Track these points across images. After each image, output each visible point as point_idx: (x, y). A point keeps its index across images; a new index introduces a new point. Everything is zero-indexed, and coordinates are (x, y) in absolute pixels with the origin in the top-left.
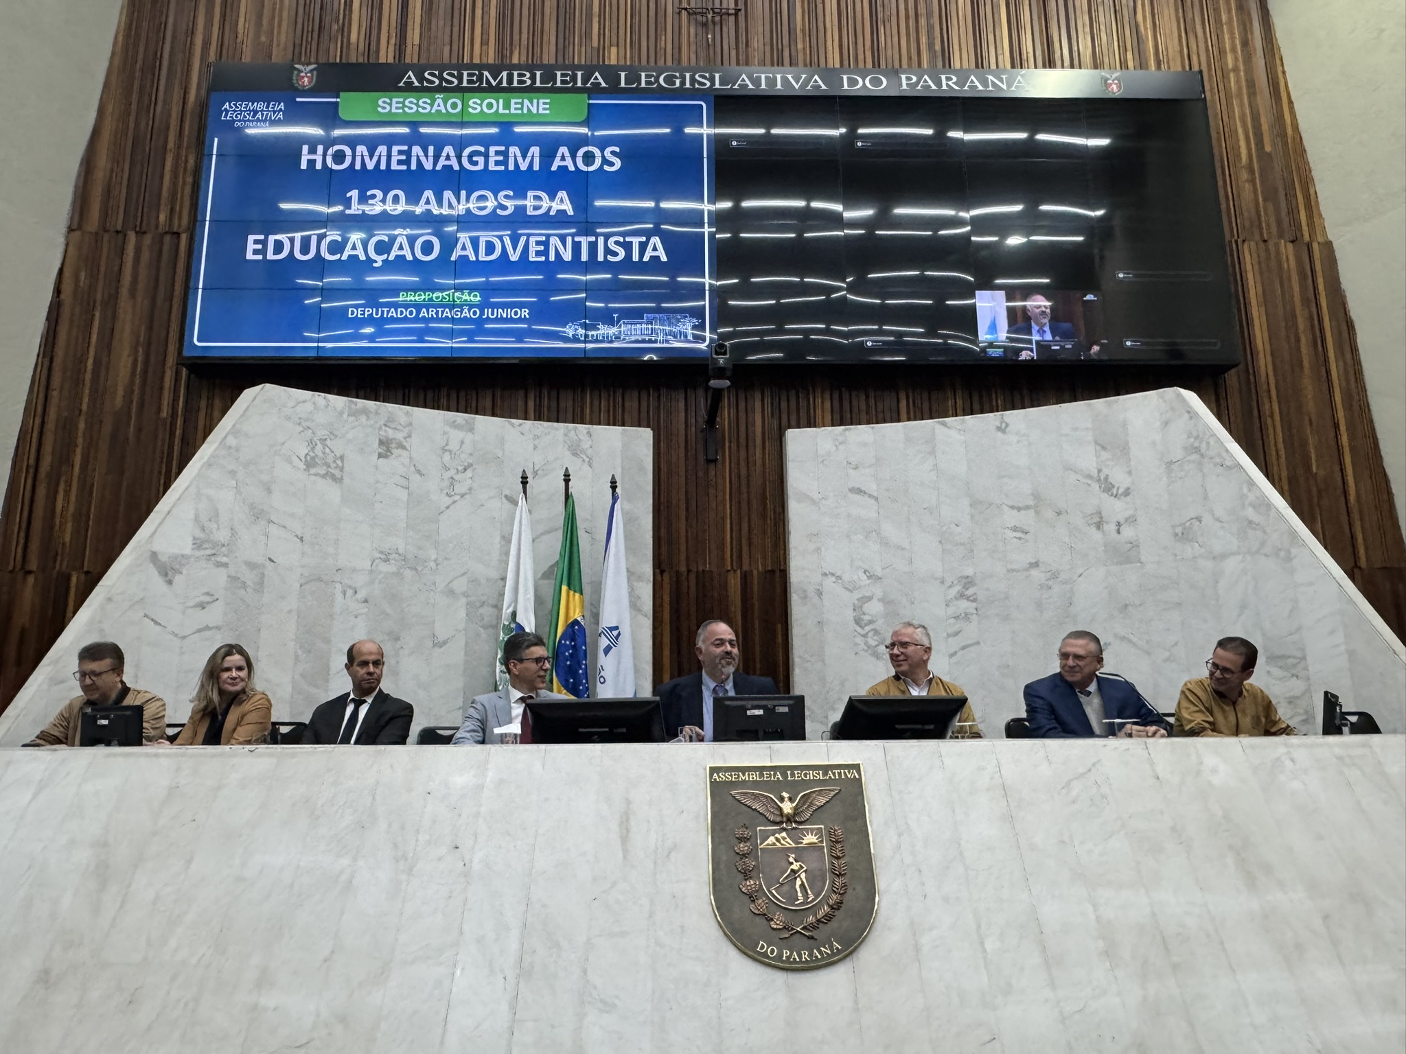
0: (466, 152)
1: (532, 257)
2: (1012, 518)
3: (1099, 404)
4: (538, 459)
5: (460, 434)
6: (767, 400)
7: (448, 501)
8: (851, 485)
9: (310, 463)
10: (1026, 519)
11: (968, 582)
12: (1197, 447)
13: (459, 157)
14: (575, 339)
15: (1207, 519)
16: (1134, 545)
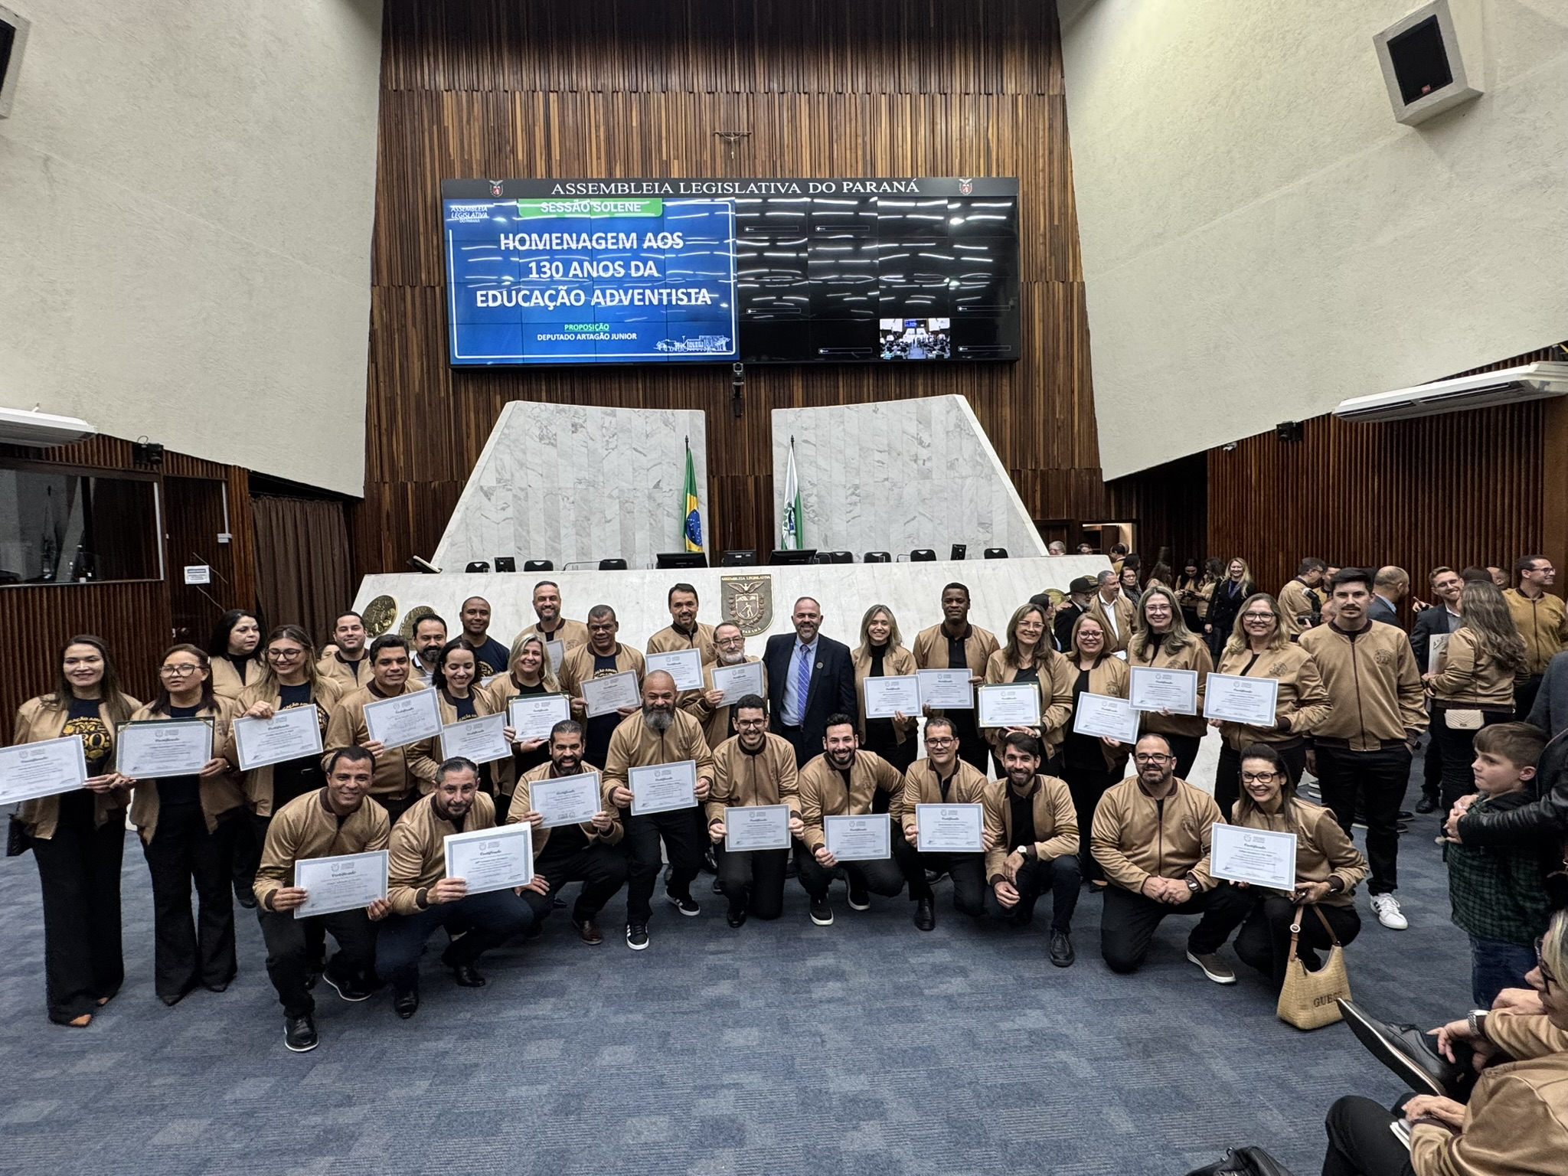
0: (595, 237)
1: (636, 303)
2: (878, 456)
3: (920, 400)
4: (649, 429)
5: (610, 418)
6: (768, 382)
7: (606, 452)
8: (804, 438)
9: (541, 439)
10: (884, 457)
11: (857, 487)
12: (961, 426)
13: (591, 241)
14: (662, 351)
15: (961, 460)
16: (930, 471)
